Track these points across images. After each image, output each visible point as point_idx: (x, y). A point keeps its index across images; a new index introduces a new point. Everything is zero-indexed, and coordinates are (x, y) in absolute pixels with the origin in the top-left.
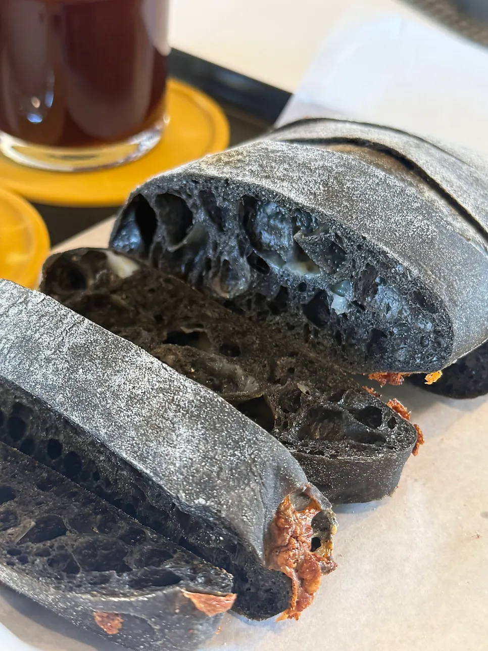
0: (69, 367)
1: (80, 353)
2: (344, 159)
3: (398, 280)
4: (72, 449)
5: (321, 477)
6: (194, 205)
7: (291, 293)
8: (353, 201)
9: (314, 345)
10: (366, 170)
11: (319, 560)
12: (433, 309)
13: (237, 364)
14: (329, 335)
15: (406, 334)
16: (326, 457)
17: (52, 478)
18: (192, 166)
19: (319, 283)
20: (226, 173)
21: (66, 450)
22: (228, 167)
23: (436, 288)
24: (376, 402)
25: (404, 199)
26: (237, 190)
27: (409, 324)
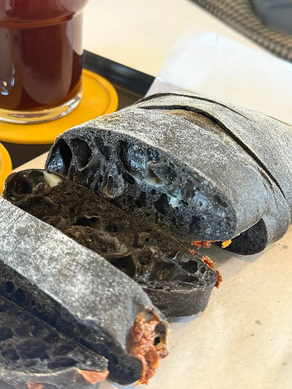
0: (16, 241)
1: (22, 233)
2: (176, 119)
3: (205, 188)
4: (19, 287)
5: (162, 302)
6: (92, 145)
7: (147, 195)
8: (180, 143)
9: (161, 225)
10: (189, 126)
11: (158, 350)
12: (225, 205)
13: (115, 237)
14: (169, 219)
15: (211, 219)
16: (164, 290)
17: (7, 305)
18: (91, 123)
19: (162, 190)
20: (109, 127)
21: (16, 287)
22: (111, 124)
23: (226, 193)
24: (195, 258)
25: (209, 142)
26: (115, 137)
27: (212, 213)
